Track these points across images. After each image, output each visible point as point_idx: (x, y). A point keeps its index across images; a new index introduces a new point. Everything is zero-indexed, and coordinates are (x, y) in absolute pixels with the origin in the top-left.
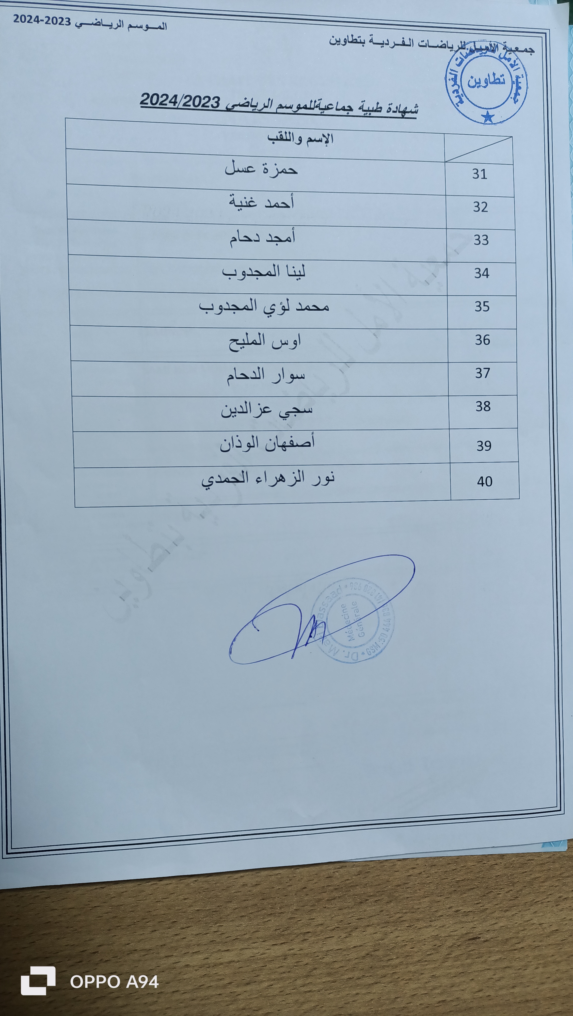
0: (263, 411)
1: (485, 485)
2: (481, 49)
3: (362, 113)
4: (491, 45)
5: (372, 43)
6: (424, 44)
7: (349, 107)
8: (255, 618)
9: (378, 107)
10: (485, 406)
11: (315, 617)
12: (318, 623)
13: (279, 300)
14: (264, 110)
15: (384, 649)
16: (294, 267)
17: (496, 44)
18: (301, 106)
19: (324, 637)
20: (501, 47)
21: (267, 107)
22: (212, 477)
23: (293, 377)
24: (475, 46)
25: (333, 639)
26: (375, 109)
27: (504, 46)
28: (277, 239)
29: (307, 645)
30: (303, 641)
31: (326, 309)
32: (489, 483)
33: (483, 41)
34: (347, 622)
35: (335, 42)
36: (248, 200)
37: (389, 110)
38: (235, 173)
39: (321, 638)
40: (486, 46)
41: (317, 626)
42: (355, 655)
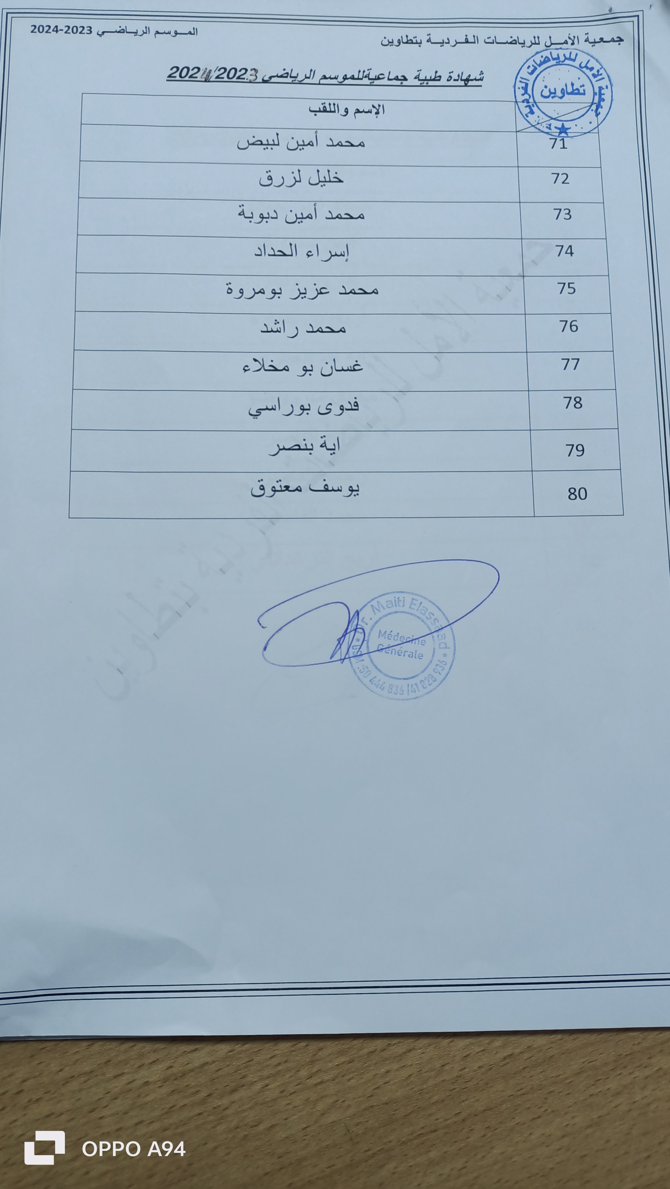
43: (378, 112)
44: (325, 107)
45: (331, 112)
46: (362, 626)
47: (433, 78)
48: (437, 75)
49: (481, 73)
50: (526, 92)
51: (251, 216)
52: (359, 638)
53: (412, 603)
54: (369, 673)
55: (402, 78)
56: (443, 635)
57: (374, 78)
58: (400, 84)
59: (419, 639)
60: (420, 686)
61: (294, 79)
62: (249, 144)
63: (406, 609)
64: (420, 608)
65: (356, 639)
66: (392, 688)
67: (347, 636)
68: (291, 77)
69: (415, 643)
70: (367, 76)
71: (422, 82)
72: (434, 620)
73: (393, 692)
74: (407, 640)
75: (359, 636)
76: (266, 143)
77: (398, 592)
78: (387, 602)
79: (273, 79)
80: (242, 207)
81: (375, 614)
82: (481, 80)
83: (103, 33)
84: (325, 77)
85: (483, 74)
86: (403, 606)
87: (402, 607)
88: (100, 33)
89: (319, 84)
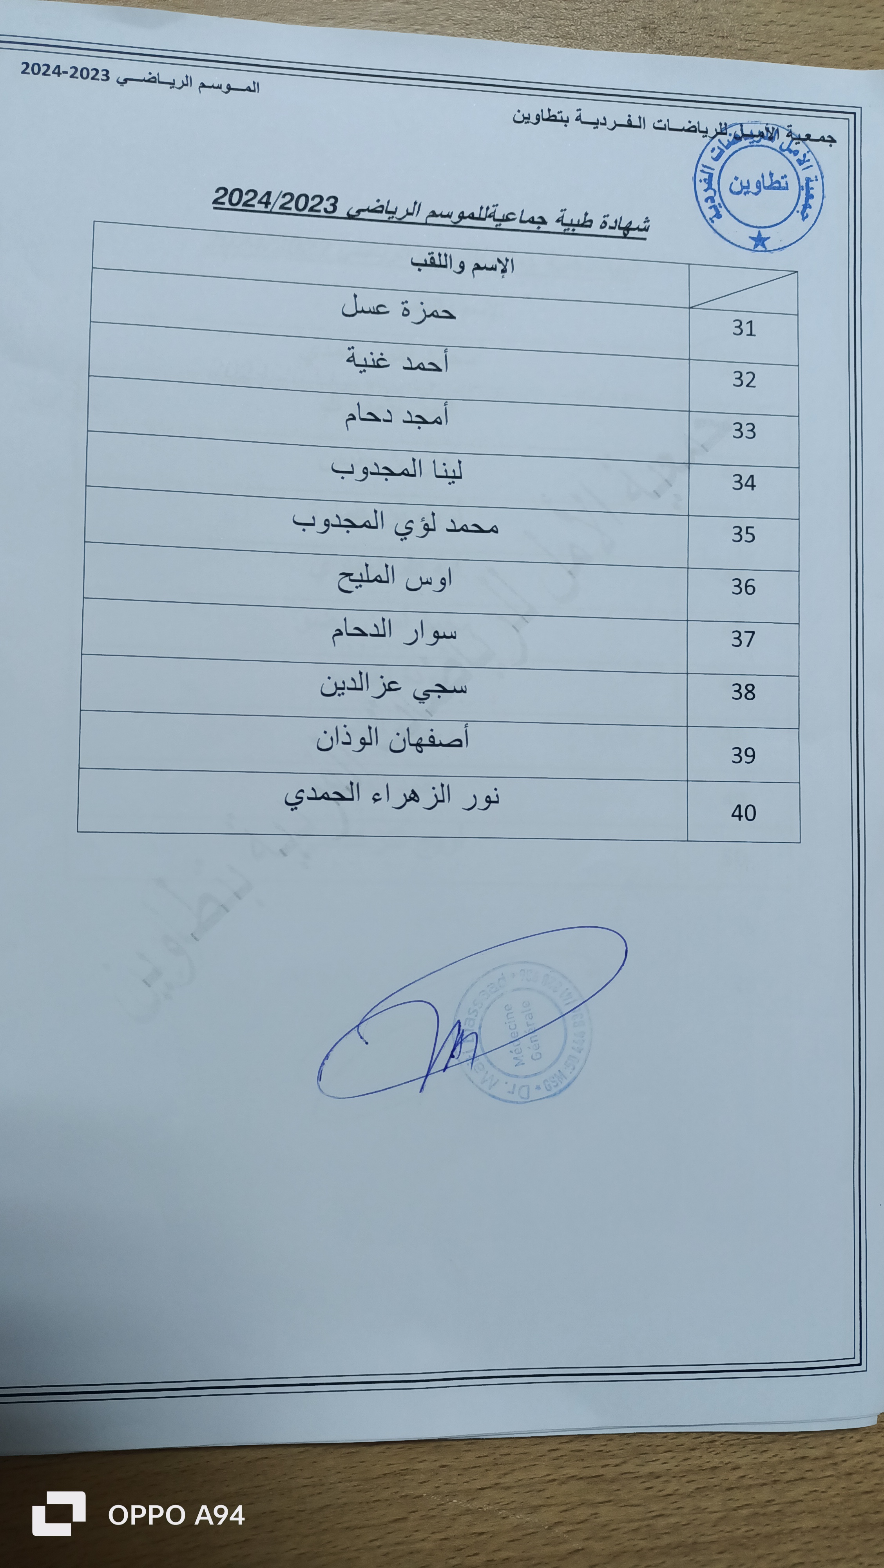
0: (387, 688)
1: (743, 819)
2: (752, 136)
3: (561, 229)
4: (767, 129)
5: (579, 121)
6: (661, 125)
7: (541, 217)
8: (363, 1022)
9: (587, 219)
10: (747, 692)
11: (461, 1024)
12: (466, 1034)
13: (418, 514)
14: (408, 219)
15: (573, 1081)
16: (444, 464)
17: (776, 128)
18: (466, 215)
19: (474, 1058)
20: (783, 133)
21: (411, 214)
22: (302, 791)
23: (437, 636)
24: (742, 130)
25: (489, 1061)
26: (581, 222)
27: (788, 132)
28: (419, 420)
29: (447, 1070)
30: (440, 1064)
31: (494, 530)
32: (750, 816)
33: (755, 123)
34: (513, 1035)
35: (522, 119)
36: (377, 357)
37: (603, 225)
38: (358, 314)
39: (470, 1059)
40: (759, 131)
41: (464, 1039)
42: (525, 1089)
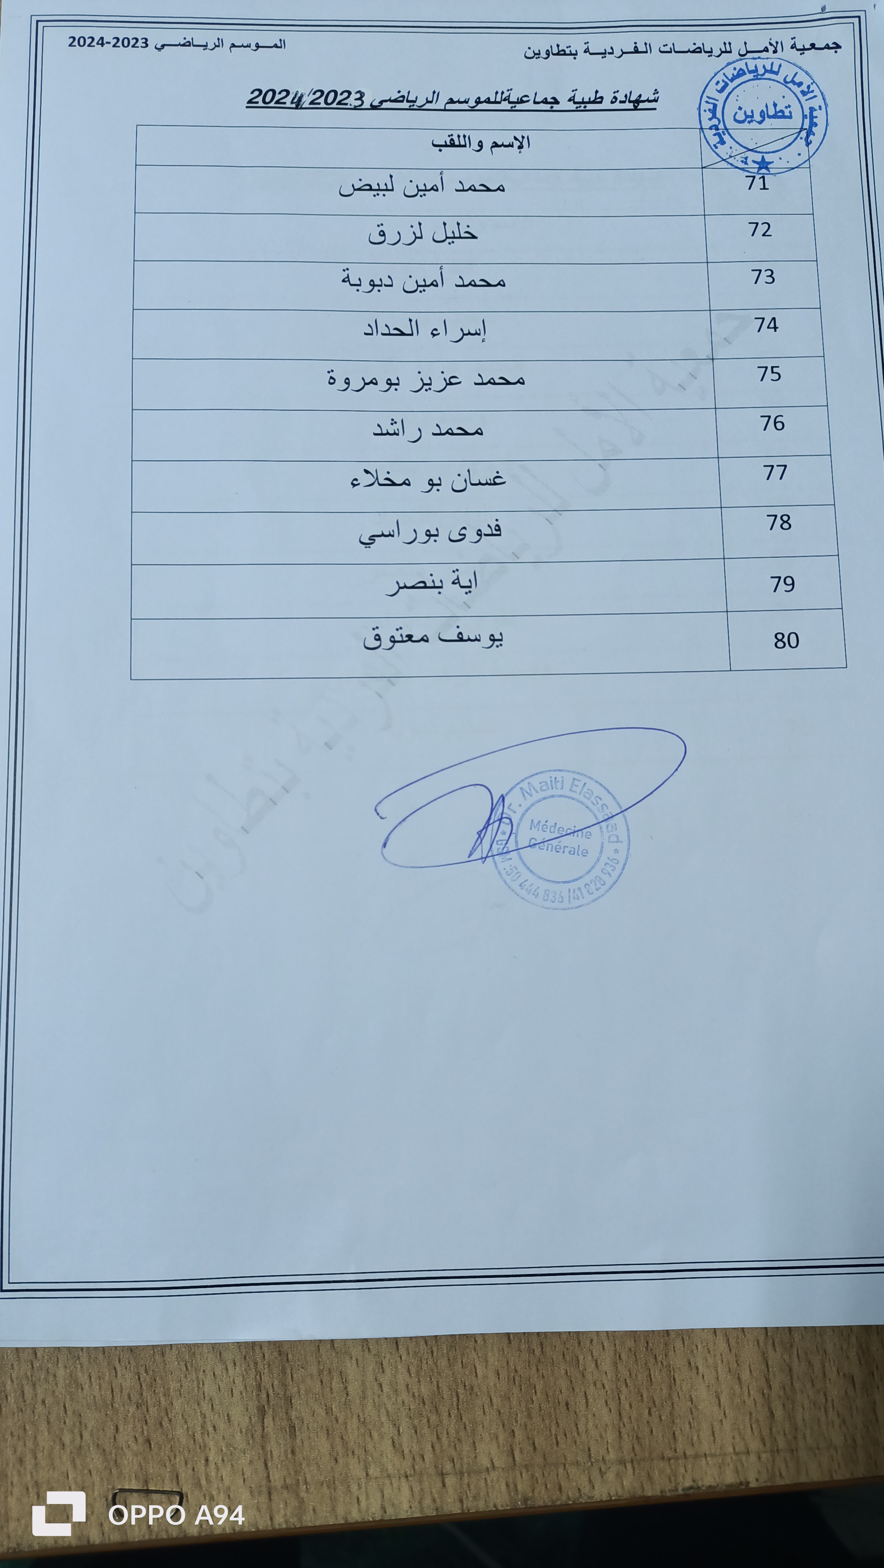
43: (521, 146)
44: (452, 140)
45: (460, 146)
46: (509, 815)
47: (592, 100)
48: (598, 97)
49: (656, 92)
50: (714, 116)
51: (358, 283)
52: (505, 831)
53: (573, 784)
54: (518, 875)
55: (552, 101)
56: (614, 826)
57: (516, 101)
58: (549, 109)
59: (583, 831)
60: (584, 890)
61: (412, 104)
62: (355, 190)
63: (565, 792)
64: (584, 791)
65: (501, 832)
66: (548, 894)
67: (490, 828)
68: (408, 101)
69: (578, 836)
70: (507, 98)
71: (578, 105)
72: (602, 806)
73: (549, 900)
74: (567, 832)
75: (505, 827)
76: (377, 188)
77: (555, 771)
78: (540, 783)
79: (384, 103)
80: (346, 271)
81: (526, 800)
82: (656, 101)
83: (163, 46)
84: (451, 101)
85: (658, 93)
86: (562, 789)
87: (560, 789)
88: (159, 46)
89: (445, 110)
